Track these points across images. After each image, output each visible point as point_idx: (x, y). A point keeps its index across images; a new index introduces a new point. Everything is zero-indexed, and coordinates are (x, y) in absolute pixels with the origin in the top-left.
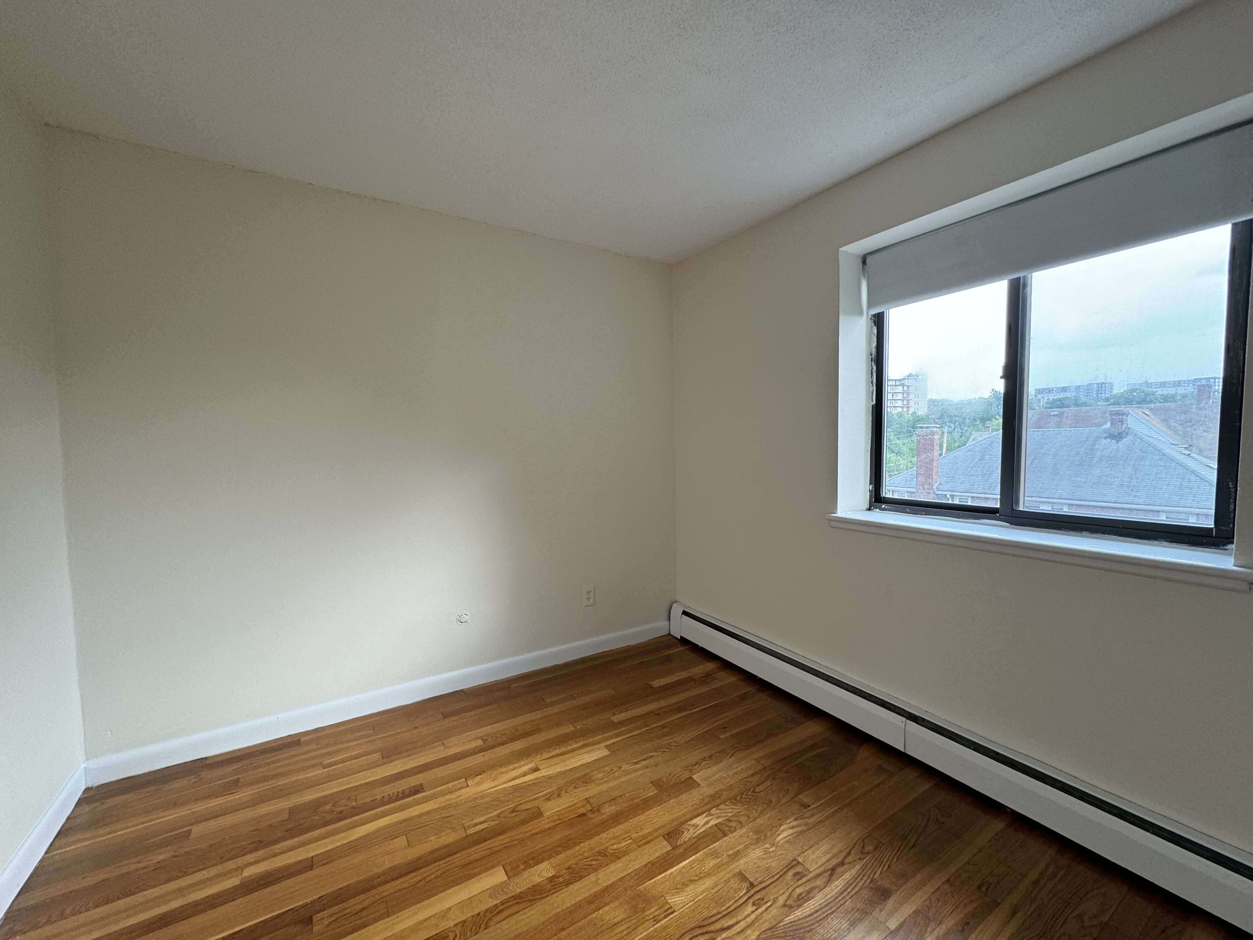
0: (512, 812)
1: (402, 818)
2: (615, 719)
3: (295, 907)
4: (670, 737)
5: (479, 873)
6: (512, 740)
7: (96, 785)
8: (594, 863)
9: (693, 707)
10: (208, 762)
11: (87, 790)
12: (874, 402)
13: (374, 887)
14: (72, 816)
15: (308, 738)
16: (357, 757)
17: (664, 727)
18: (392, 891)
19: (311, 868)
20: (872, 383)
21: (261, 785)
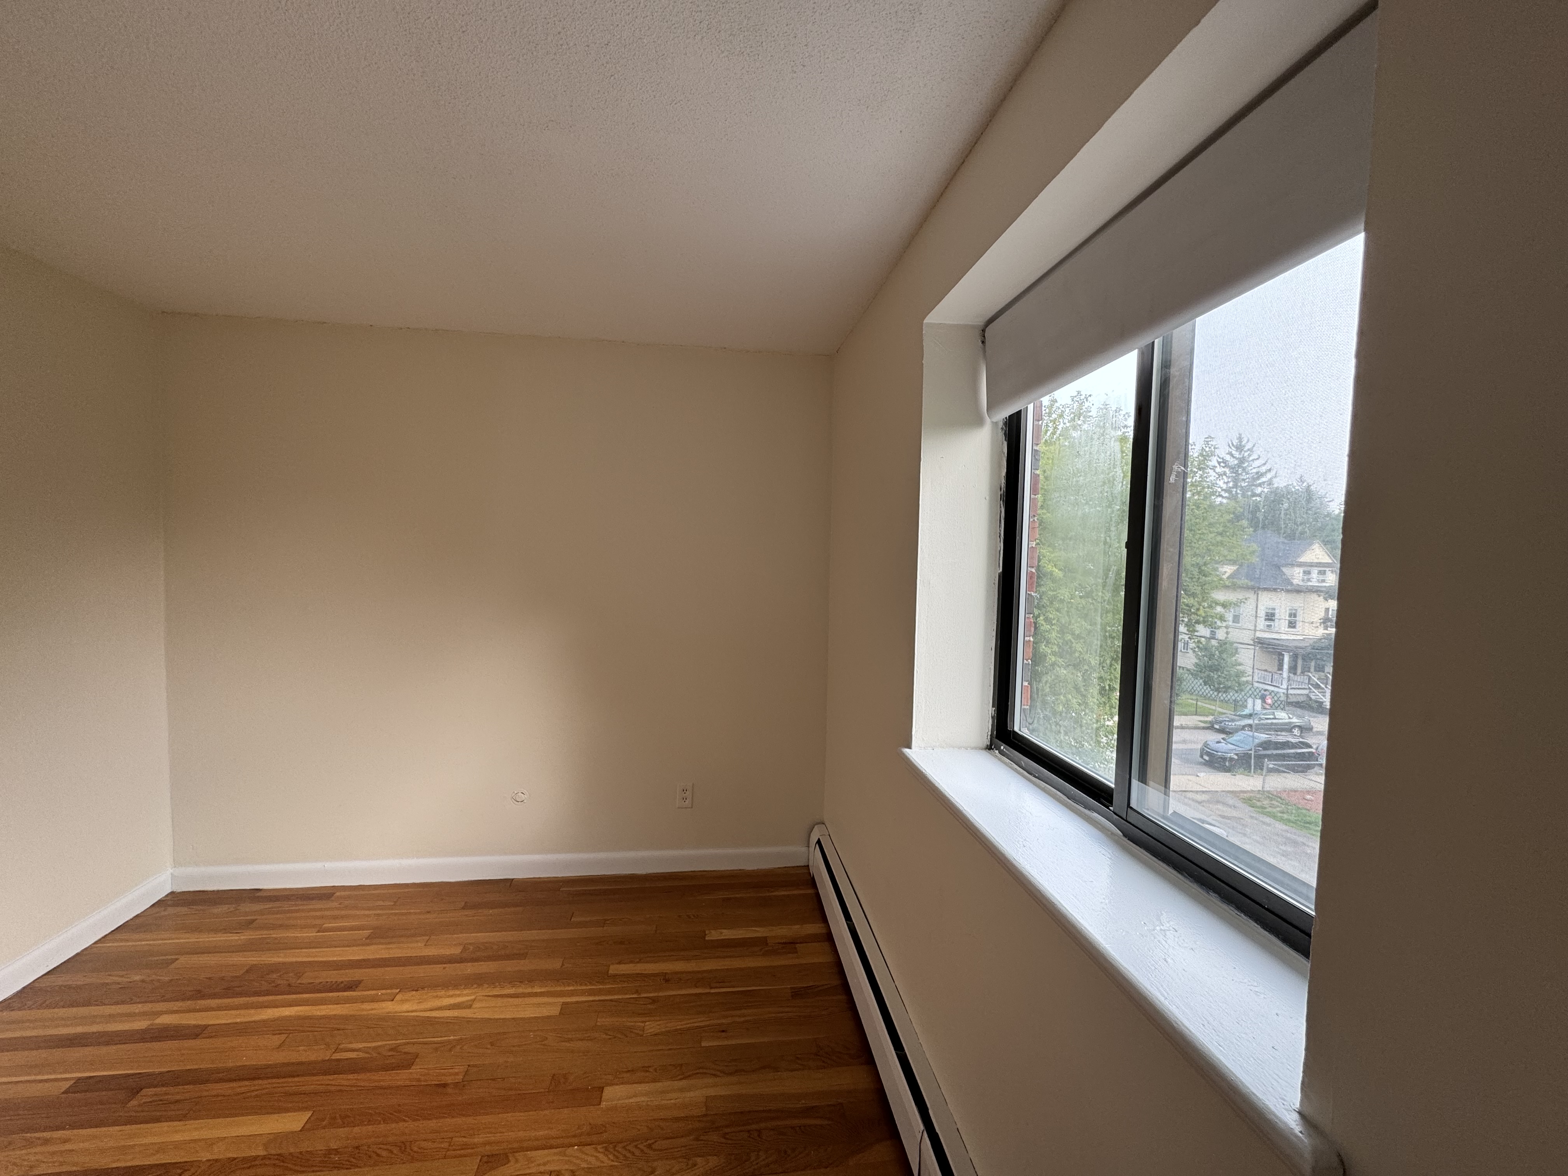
0: (391, 1050)
1: (307, 1014)
2: (614, 969)
3: (145, 1073)
4: (640, 1019)
5: (287, 1110)
6: (489, 958)
7: (179, 891)
8: (384, 1153)
9: (718, 985)
10: (259, 894)
11: (172, 893)
12: (1001, 570)
13: (207, 1081)
14: (143, 914)
15: (343, 893)
16: (352, 929)
17: (654, 1000)
18: (214, 1093)
19: (196, 1036)
20: (1000, 537)
21: (265, 932)
